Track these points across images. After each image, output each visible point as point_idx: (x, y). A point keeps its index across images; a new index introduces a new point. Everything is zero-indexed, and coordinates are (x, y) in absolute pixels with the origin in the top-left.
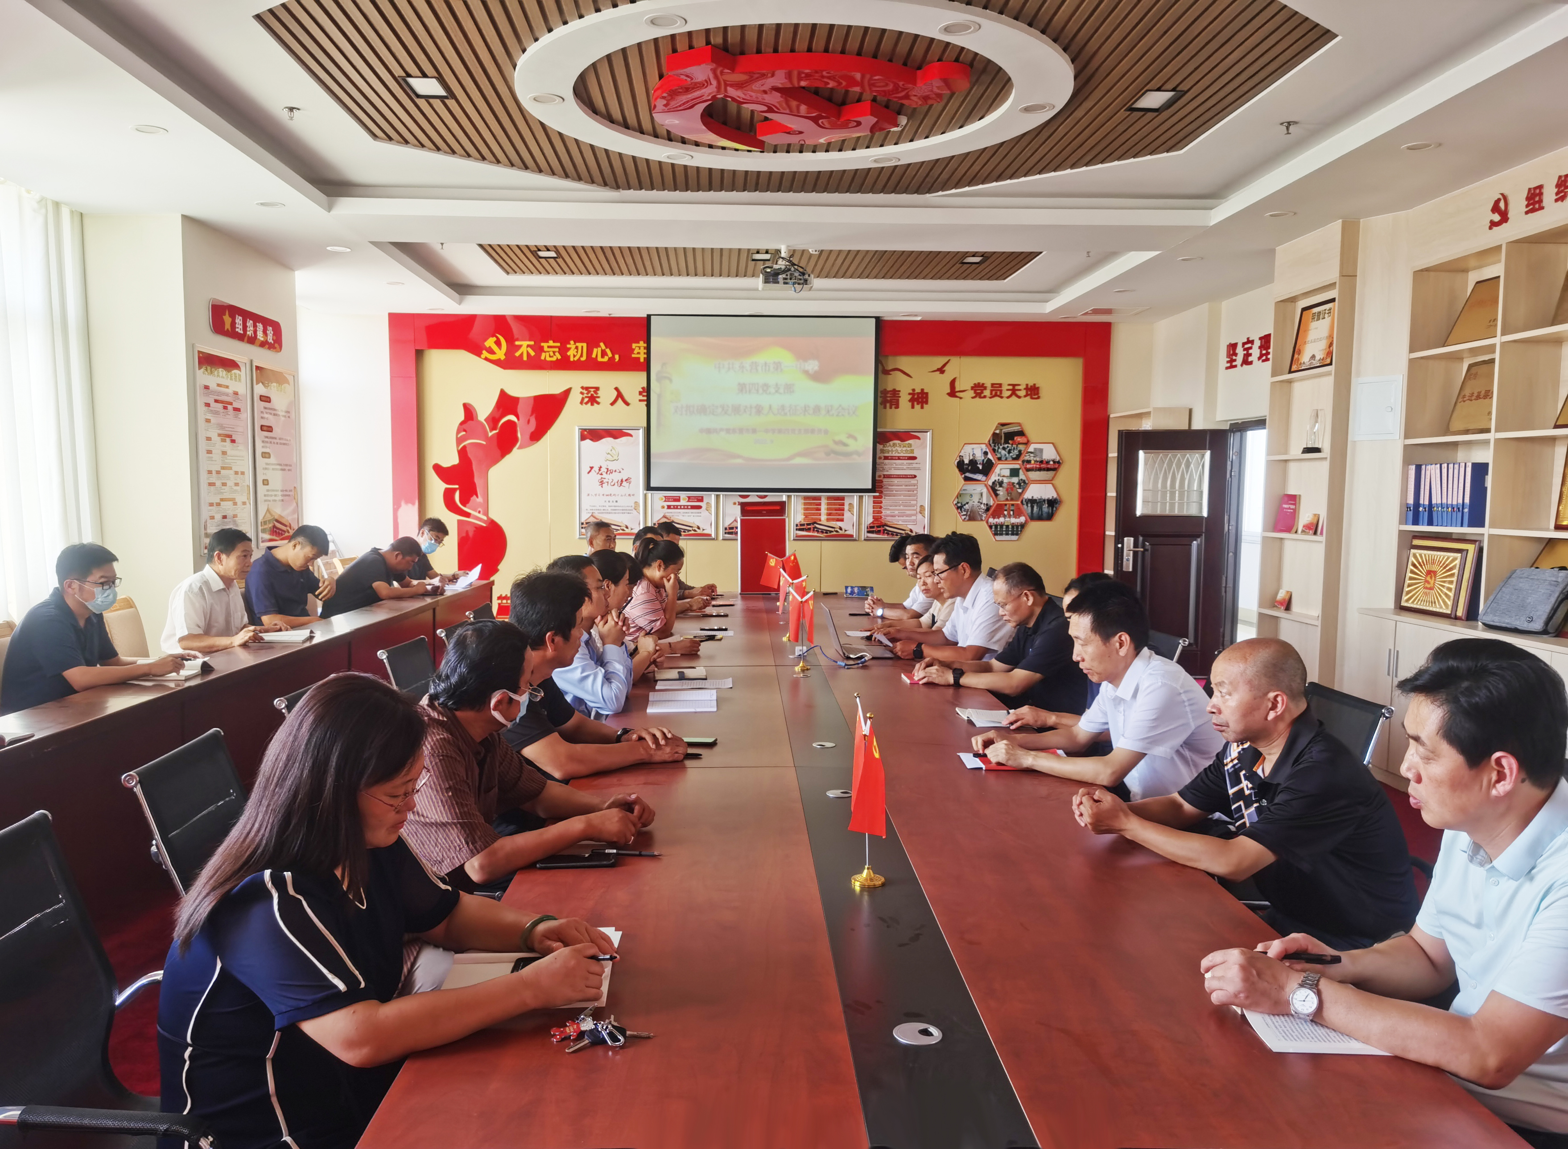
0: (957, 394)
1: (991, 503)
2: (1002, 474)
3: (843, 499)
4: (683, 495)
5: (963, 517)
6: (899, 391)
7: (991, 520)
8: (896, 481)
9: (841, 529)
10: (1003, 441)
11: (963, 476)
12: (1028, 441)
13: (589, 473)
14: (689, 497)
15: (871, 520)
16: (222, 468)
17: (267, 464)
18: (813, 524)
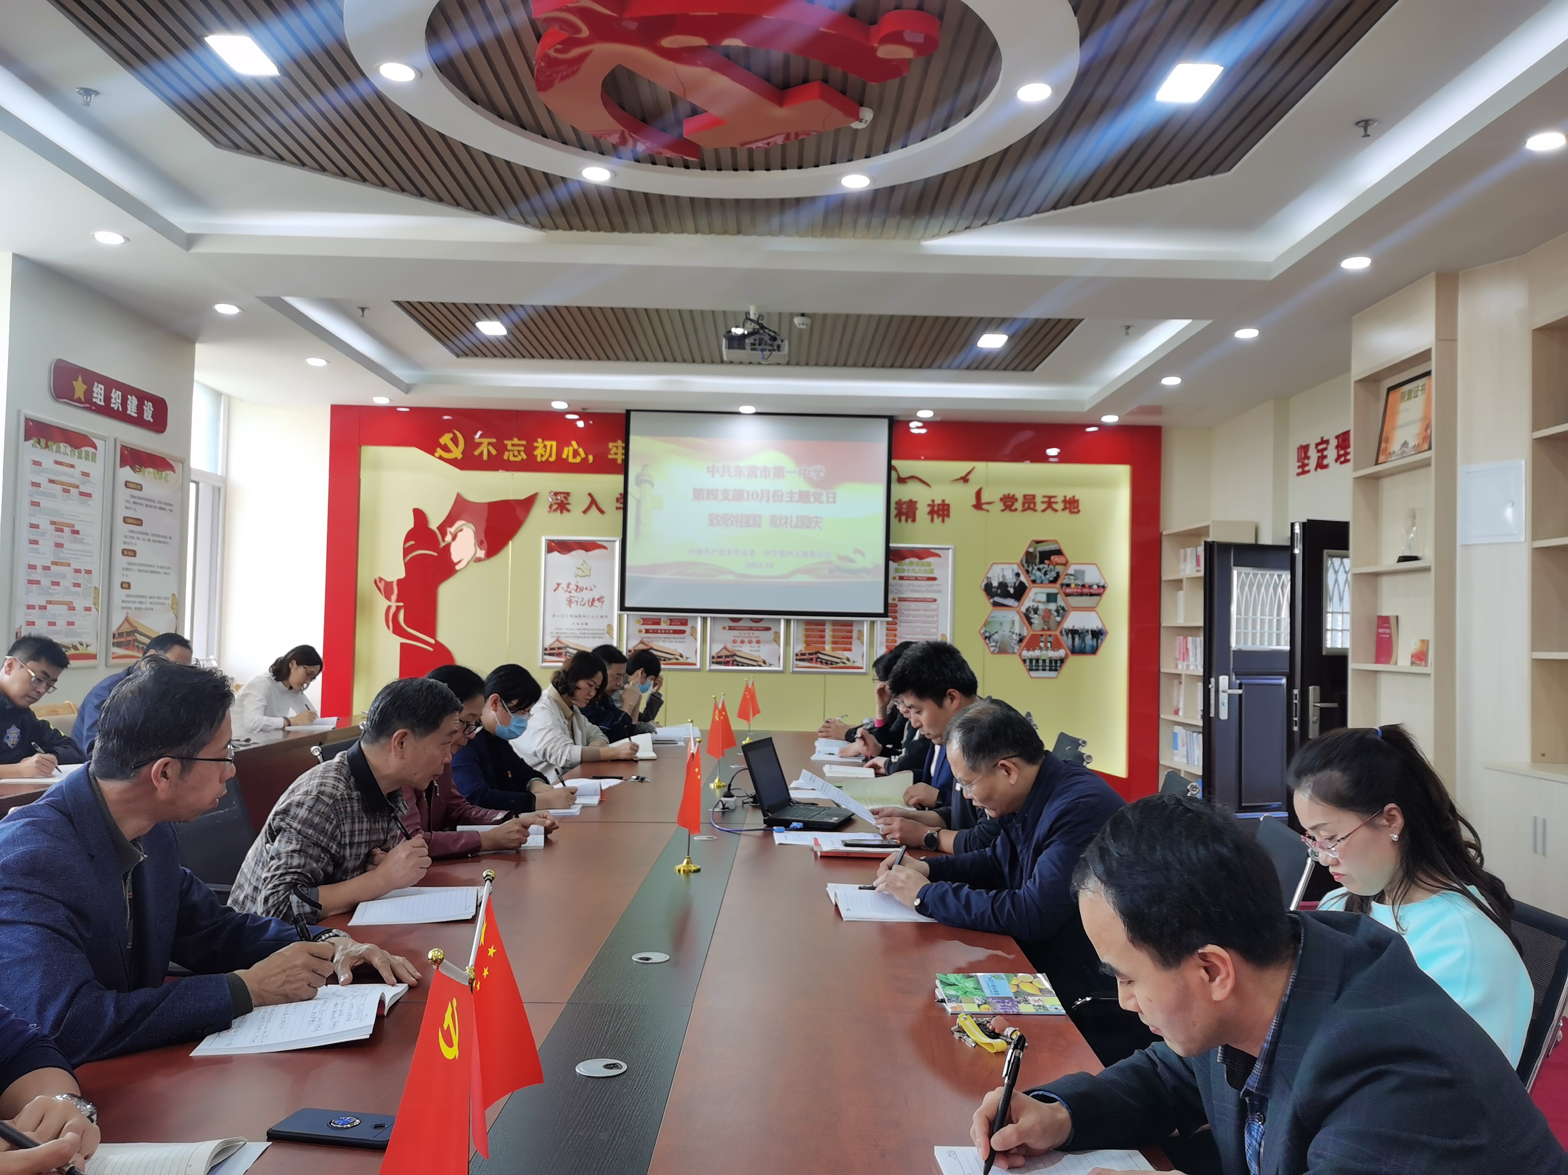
0: (984, 507)
1: (1025, 633)
2: (1037, 599)
3: (851, 624)
4: (664, 617)
6: (916, 502)
7: (1026, 654)
8: (913, 605)
9: (848, 660)
10: (1037, 561)
11: (991, 600)
12: (1067, 562)
13: (555, 590)
14: (671, 620)
16: (55, 563)
17: (130, 564)
18: (816, 653)
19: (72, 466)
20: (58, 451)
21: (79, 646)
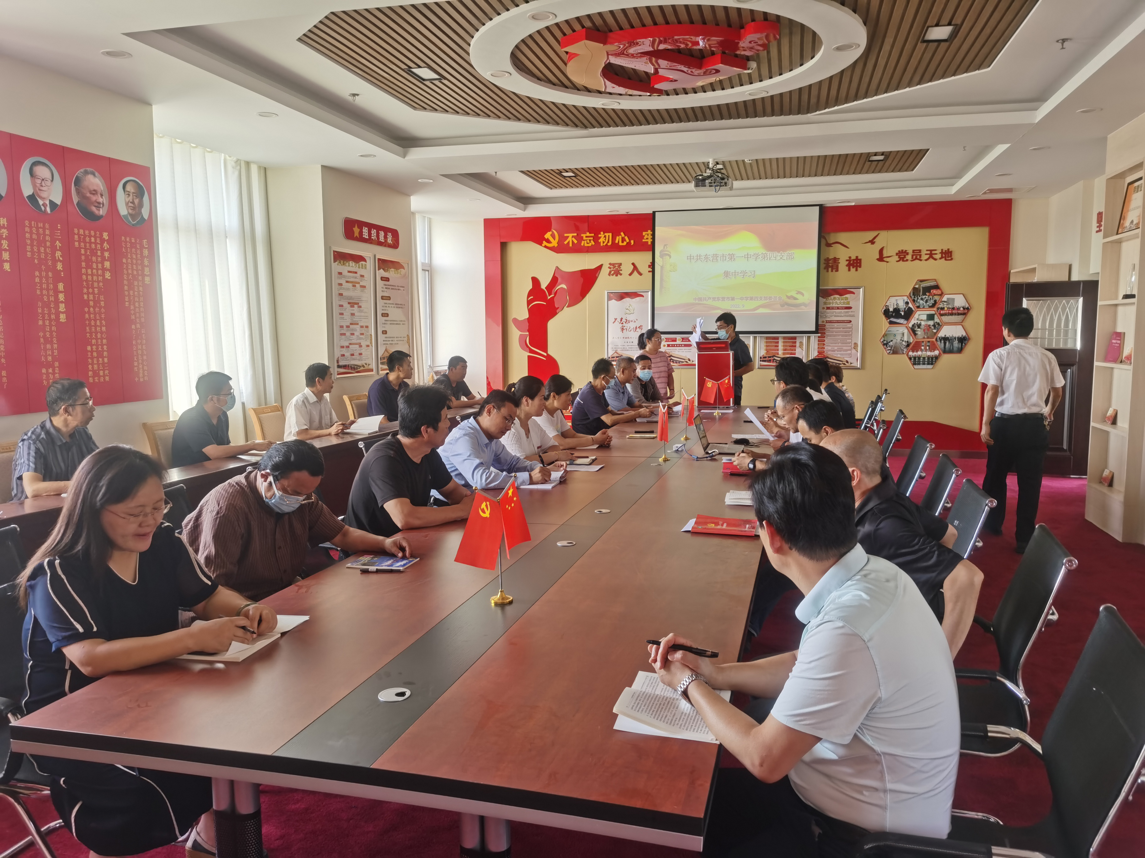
0: (885, 259)
1: (911, 340)
2: (920, 318)
3: (795, 338)
4: (678, 337)
5: (888, 352)
6: (839, 259)
7: (911, 353)
8: (836, 325)
10: (921, 293)
11: (888, 320)
12: (942, 293)
13: (613, 323)
14: (683, 339)
16: (351, 324)
17: (386, 321)
18: (773, 357)
19: (356, 273)
20: (349, 266)
21: (365, 365)
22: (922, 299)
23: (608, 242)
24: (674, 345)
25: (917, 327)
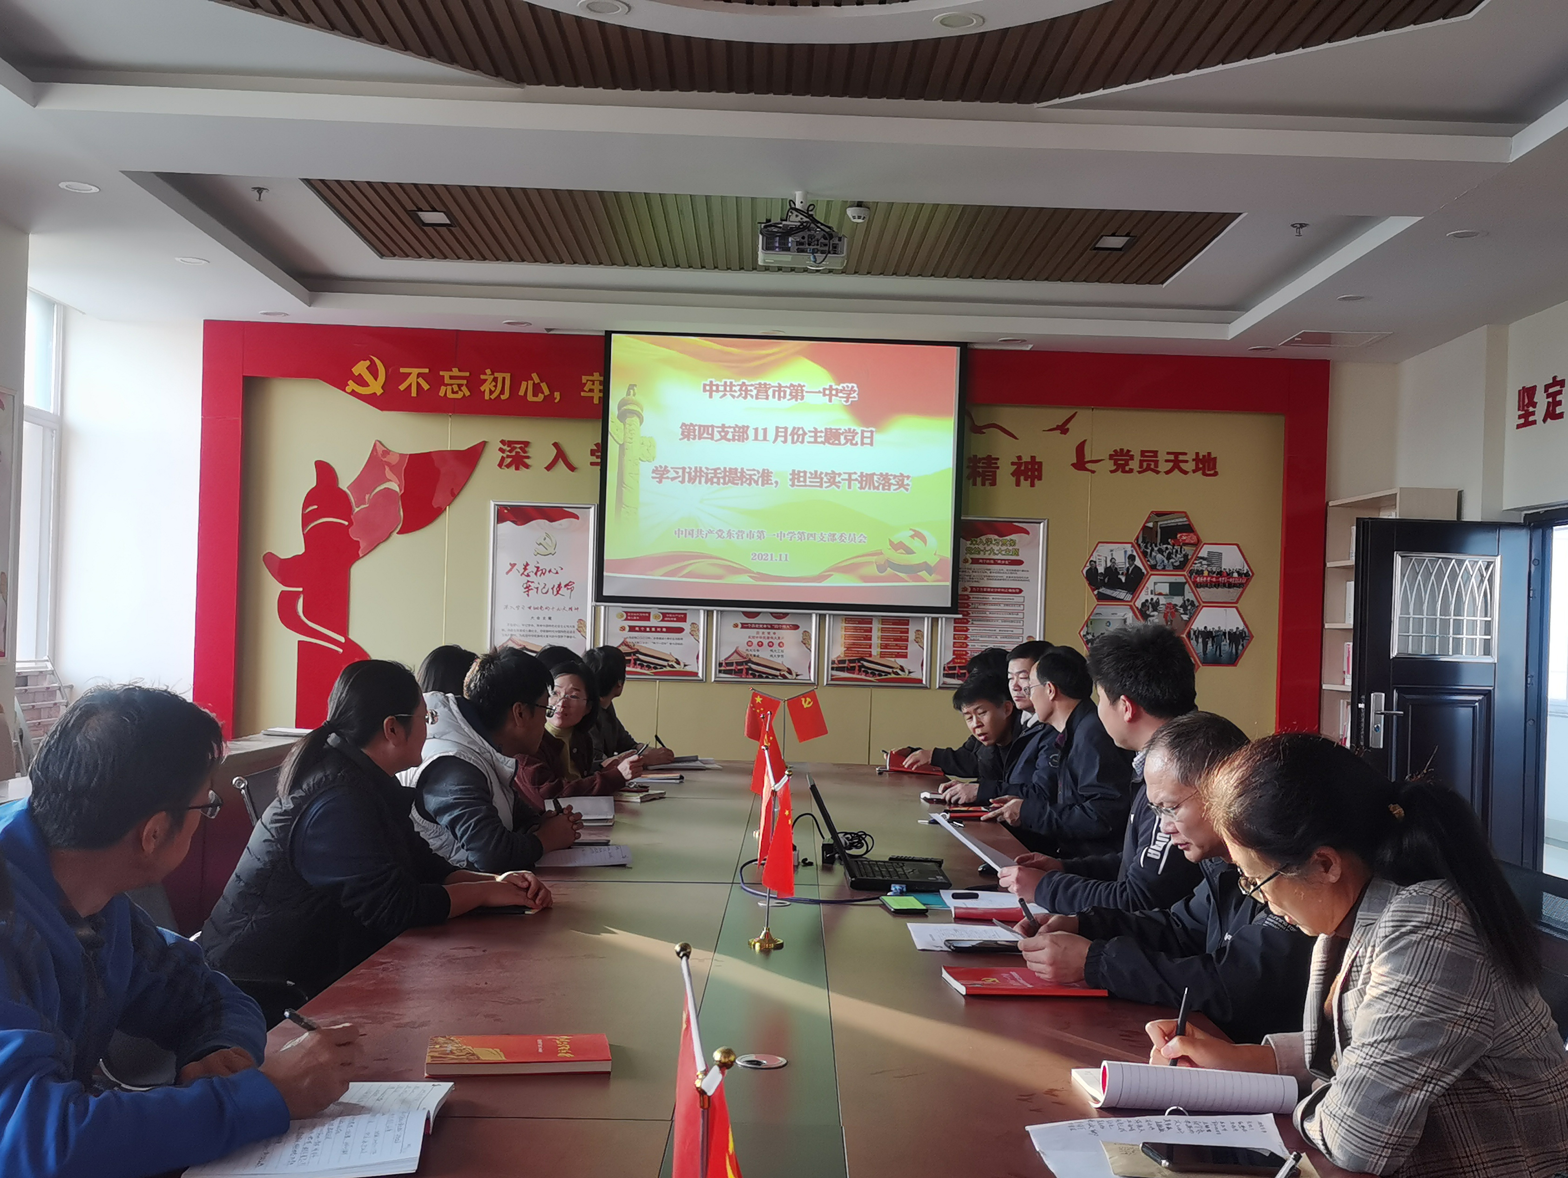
0: (1088, 466)
2: (1158, 591)
8: (991, 597)
9: (902, 669)
10: (1159, 541)
11: (1096, 592)
12: (1199, 540)
13: (507, 573)
14: (664, 615)
15: (950, 657)
18: (859, 660)
22: (1160, 551)
23: (502, 392)
24: (645, 627)
25: (1151, 609)
